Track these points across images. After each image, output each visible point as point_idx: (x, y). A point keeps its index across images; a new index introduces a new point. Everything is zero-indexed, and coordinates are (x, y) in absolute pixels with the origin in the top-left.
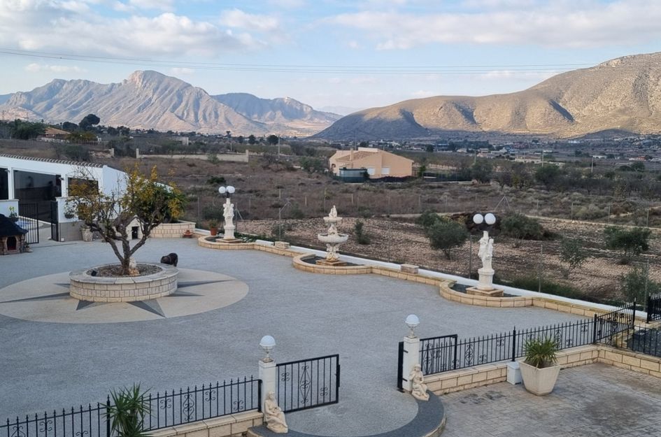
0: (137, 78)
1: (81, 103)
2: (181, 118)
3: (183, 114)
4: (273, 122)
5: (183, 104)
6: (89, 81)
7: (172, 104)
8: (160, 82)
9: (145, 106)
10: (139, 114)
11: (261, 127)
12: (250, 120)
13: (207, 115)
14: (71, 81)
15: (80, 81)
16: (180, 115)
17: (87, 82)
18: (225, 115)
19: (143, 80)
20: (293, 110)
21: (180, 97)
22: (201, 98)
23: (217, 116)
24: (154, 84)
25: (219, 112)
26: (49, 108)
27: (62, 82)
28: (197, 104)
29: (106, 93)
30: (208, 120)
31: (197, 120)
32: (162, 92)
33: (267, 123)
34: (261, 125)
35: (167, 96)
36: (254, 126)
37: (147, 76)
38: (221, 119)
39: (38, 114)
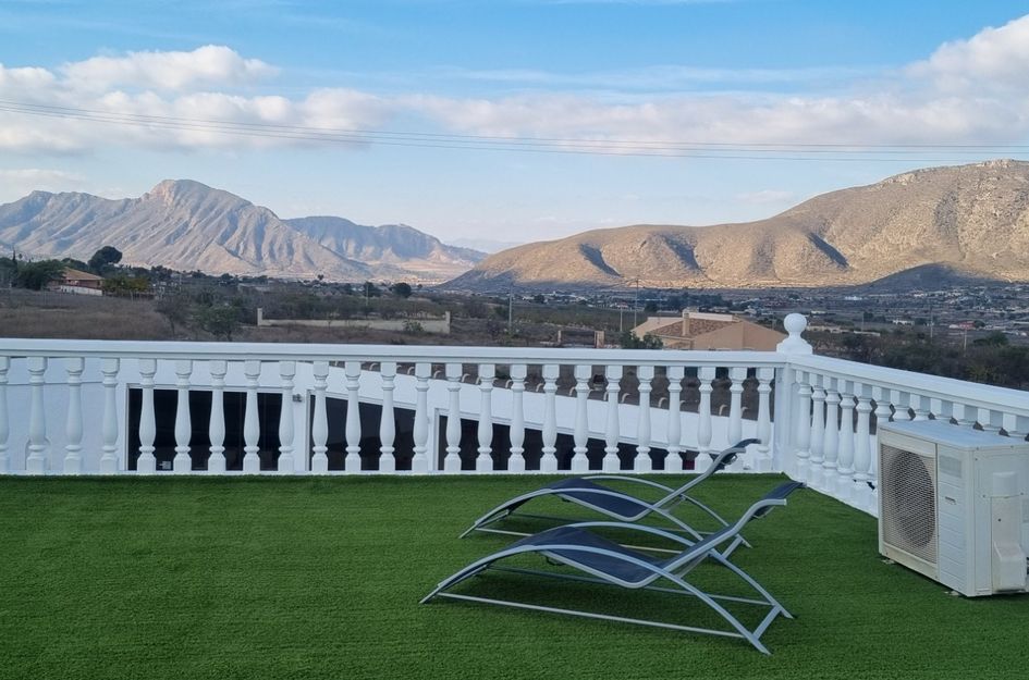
0: (165, 192)
1: (75, 229)
2: (234, 254)
3: (238, 247)
4: (378, 262)
5: (238, 232)
6: (88, 196)
7: (222, 231)
8: (202, 198)
9: (177, 235)
10: (168, 247)
11: (361, 268)
12: (342, 258)
13: (276, 247)
14: (61, 194)
15: (75, 194)
16: (233, 248)
17: (86, 197)
18: (304, 249)
19: (176, 195)
20: (412, 243)
21: (234, 222)
22: (265, 223)
23: (291, 252)
24: (192, 201)
25: (294, 246)
26: (24, 235)
27: (46, 196)
28: (259, 234)
29: (116, 214)
30: (277, 256)
31: (260, 258)
32: (207, 212)
33: (369, 263)
34: (360, 266)
35: (212, 220)
36: (349, 267)
37: (182, 187)
38: (298, 256)
39: (7, 246)
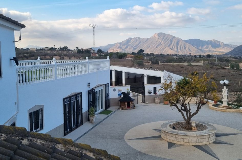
0: (156, 36)
1: (137, 45)
2: (171, 49)
3: (172, 48)
4: (207, 49)
5: (172, 44)
6: (140, 38)
7: (168, 44)
8: (164, 37)
9: (159, 46)
10: (157, 48)
11: (203, 51)
12: (198, 49)
13: (181, 47)
14: (134, 38)
15: (137, 38)
16: (171, 48)
17: (139, 38)
18: (188, 47)
19: (158, 36)
20: (216, 44)
21: (171, 41)
22: (179, 41)
23: (185, 48)
24: (162, 37)
25: (186, 46)
26: (127, 47)
27: (131, 39)
28: (178, 44)
29: (145, 42)
30: (182, 49)
31: (177, 50)
32: (165, 40)
33: (205, 50)
34: (202, 51)
35: (166, 41)
36: (200, 51)
37: (160, 34)
38: (187, 49)
39: (123, 50)
